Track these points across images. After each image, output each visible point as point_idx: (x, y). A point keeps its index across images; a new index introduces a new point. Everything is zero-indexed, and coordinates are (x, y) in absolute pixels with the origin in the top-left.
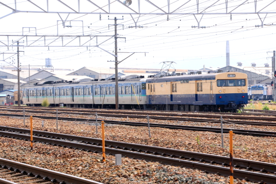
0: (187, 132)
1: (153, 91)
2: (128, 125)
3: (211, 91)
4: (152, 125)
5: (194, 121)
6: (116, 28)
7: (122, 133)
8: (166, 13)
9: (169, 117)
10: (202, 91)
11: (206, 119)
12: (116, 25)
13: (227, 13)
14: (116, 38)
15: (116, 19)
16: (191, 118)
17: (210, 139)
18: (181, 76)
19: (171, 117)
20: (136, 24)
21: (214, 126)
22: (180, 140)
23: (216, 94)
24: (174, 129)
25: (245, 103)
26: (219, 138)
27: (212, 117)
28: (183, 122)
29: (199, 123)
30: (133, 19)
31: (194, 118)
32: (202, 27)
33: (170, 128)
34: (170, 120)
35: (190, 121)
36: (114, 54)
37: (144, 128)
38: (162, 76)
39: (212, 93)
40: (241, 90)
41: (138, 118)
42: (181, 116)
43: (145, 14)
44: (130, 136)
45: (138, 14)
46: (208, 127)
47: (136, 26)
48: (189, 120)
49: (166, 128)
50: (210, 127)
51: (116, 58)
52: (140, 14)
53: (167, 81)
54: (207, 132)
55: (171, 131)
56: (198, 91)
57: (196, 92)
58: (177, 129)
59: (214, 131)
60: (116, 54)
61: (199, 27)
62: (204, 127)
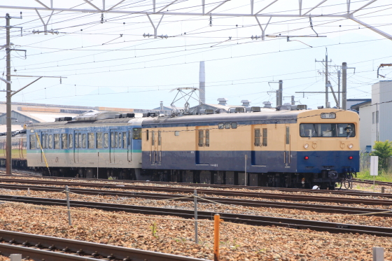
0: (134, 217)
1: (156, 143)
2: (29, 203)
3: (287, 146)
4: (75, 204)
5: (146, 198)
6: (8, 33)
7: (19, 217)
8: (99, 11)
9: (103, 189)
10: (265, 144)
11: (166, 193)
12: (8, 27)
13: (203, 14)
14: (8, 51)
15: (8, 17)
16: (139, 191)
17: (173, 228)
18: (215, 116)
19: (105, 189)
20: (45, 28)
21: (181, 206)
22: (122, 229)
23: (299, 153)
24: (112, 210)
25: (353, 171)
26: (189, 227)
27: (176, 191)
28: (126, 198)
29: (155, 201)
30: (41, 18)
31: (144, 192)
32: (161, 37)
33: (105, 209)
34: (104, 195)
35: (139, 197)
36: (5, 78)
37: (59, 208)
38: (173, 115)
39: (288, 150)
40: (346, 144)
41: (46, 191)
42: (122, 188)
43: (63, 10)
44: (34, 223)
45: (49, 9)
46: (169, 207)
47: (45, 32)
48: (136, 196)
49: (97, 208)
50: (173, 208)
51: (9, 86)
52: (53, 10)
53: (188, 124)
54: (168, 217)
55: (106, 213)
56: (257, 144)
57: (252, 147)
58: (117, 211)
59: (180, 216)
60: (9, 78)
61: (156, 36)
62: (162, 207)
